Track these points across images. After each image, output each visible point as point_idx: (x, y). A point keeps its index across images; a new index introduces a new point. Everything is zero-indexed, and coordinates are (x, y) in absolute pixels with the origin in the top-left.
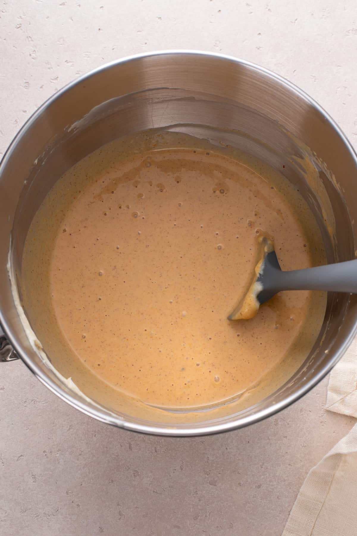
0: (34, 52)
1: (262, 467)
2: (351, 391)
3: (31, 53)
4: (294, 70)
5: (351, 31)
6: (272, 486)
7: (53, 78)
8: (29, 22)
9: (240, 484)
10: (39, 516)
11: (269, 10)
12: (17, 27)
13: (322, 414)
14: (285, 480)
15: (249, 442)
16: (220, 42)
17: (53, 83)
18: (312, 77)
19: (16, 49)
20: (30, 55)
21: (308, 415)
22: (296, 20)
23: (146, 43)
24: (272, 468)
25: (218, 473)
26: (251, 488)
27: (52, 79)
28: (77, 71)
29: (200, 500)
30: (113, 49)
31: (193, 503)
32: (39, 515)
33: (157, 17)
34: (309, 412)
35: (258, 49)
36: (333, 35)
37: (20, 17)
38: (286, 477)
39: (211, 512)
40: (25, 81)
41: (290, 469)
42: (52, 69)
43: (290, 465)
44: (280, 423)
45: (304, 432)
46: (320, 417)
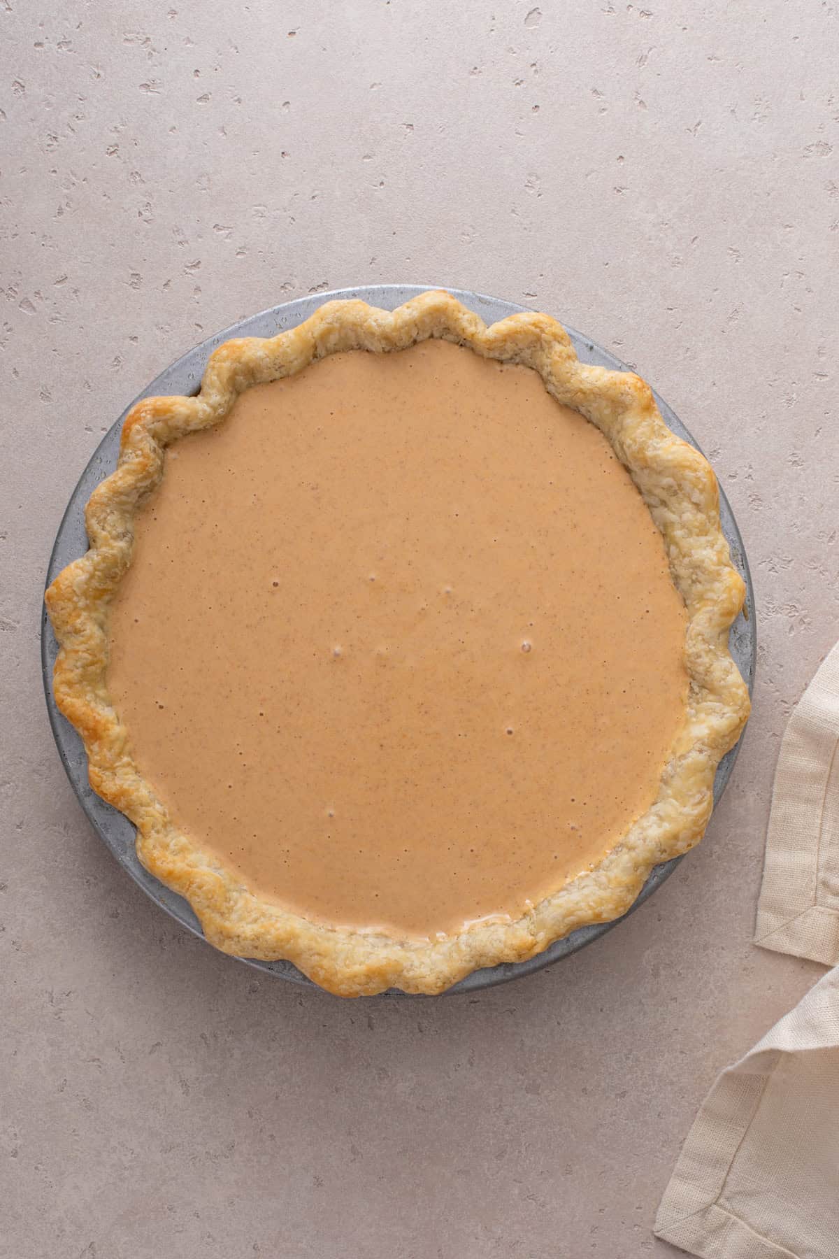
0: (147, 206)
1: (628, 1058)
2: (803, 910)
3: (141, 209)
4: (692, 238)
5: (814, 146)
6: (648, 1093)
7: (190, 265)
8: (134, 140)
9: (584, 1090)
10: (198, 1159)
11: (641, 102)
12: (109, 151)
13: (747, 954)
14: (672, 1083)
15: (601, 1010)
16: (538, 178)
17: (190, 276)
18: (731, 252)
19: (109, 201)
20: (140, 213)
21: (718, 954)
22: (699, 124)
23: (382, 183)
24: (646, 1059)
25: (542, 1071)
26: (608, 1098)
27: (187, 267)
28: (240, 248)
29: (507, 1123)
30: (313, 197)
31: (495, 1129)
32: (197, 1157)
33: (405, 124)
34: (720, 951)
35: (618, 191)
36: (775, 157)
37: (115, 128)
38: (674, 1076)
39: (529, 1145)
40: (131, 272)
41: (682, 1060)
42: (186, 245)
43: (682, 1052)
44: (663, 972)
45: (711, 990)
46: (741, 958)
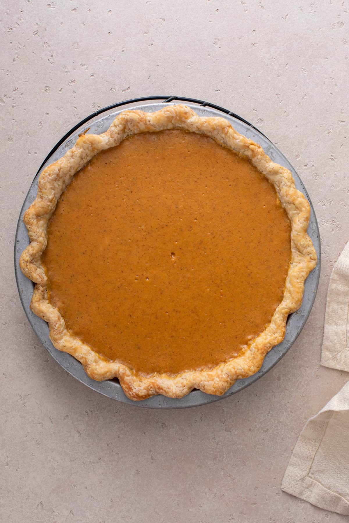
0: (51, 57)
1: (268, 415)
2: (341, 350)
3: (49, 58)
4: (286, 64)
5: (337, 24)
6: (277, 429)
7: (71, 81)
8: (45, 28)
9: (250, 429)
10: (86, 464)
11: (262, 6)
12: (34, 33)
13: (317, 369)
14: (287, 425)
15: (256, 395)
16: (219, 40)
17: (71, 86)
18: (303, 70)
19: (35, 55)
20: (48, 60)
21: (305, 370)
22: (287, 15)
23: (152, 44)
24: (276, 415)
25: (232, 422)
26: (260, 432)
27: (69, 82)
28: (92, 74)
29: (218, 445)
30: (123, 51)
31: (212, 447)
32: (85, 463)
33: (161, 19)
34: (306, 368)
35: (253, 45)
36: (320, 28)
37: (37, 23)
38: (288, 422)
39: (227, 454)
40: (46, 85)
41: (291, 415)
42: (69, 73)
43: (291, 412)
44: (282, 378)
45: (303, 385)
46: (315, 371)
